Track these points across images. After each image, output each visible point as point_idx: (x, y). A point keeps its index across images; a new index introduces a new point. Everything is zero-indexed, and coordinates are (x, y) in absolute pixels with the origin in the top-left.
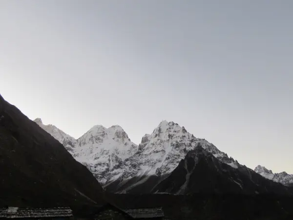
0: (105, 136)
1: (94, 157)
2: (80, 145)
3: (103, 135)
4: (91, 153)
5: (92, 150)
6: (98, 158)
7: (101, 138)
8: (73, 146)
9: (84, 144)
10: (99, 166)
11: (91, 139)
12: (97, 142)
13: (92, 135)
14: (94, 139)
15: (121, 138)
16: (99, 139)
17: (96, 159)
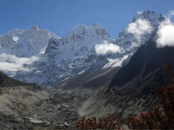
0: (86, 33)
1: (75, 54)
2: (63, 43)
3: (84, 34)
4: (73, 50)
5: (73, 48)
6: (78, 54)
7: (82, 36)
8: (57, 45)
9: (67, 42)
10: (77, 62)
11: (73, 38)
12: (78, 40)
13: (73, 34)
14: (75, 38)
15: (101, 35)
16: (80, 37)
17: (76, 55)
